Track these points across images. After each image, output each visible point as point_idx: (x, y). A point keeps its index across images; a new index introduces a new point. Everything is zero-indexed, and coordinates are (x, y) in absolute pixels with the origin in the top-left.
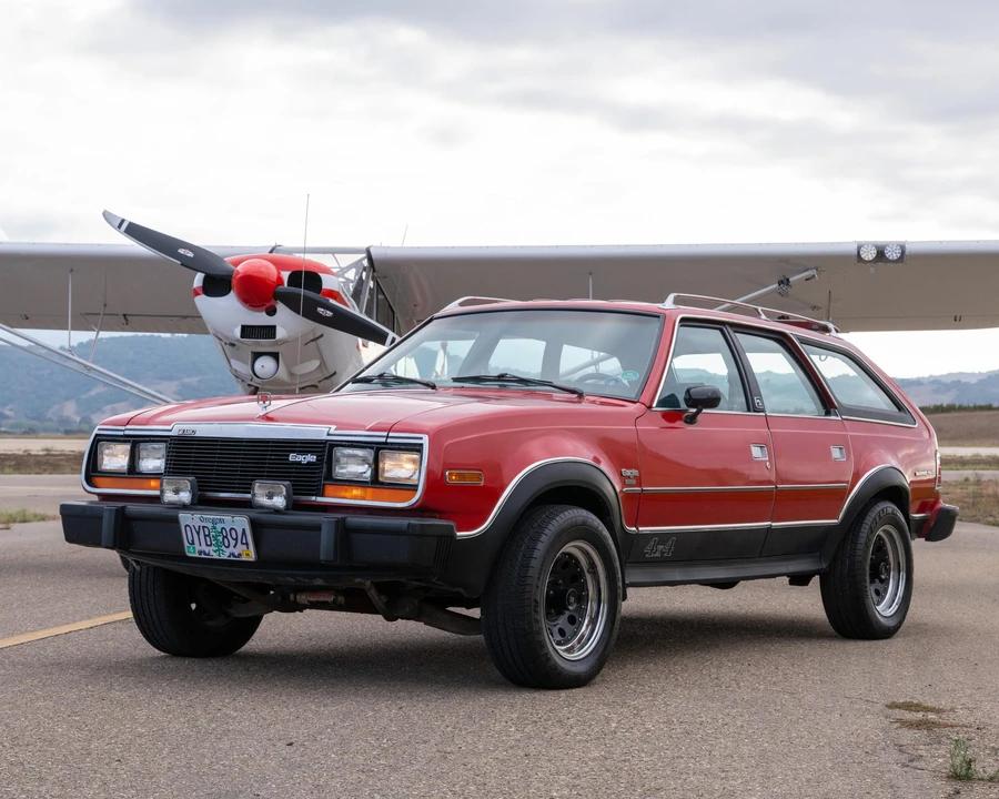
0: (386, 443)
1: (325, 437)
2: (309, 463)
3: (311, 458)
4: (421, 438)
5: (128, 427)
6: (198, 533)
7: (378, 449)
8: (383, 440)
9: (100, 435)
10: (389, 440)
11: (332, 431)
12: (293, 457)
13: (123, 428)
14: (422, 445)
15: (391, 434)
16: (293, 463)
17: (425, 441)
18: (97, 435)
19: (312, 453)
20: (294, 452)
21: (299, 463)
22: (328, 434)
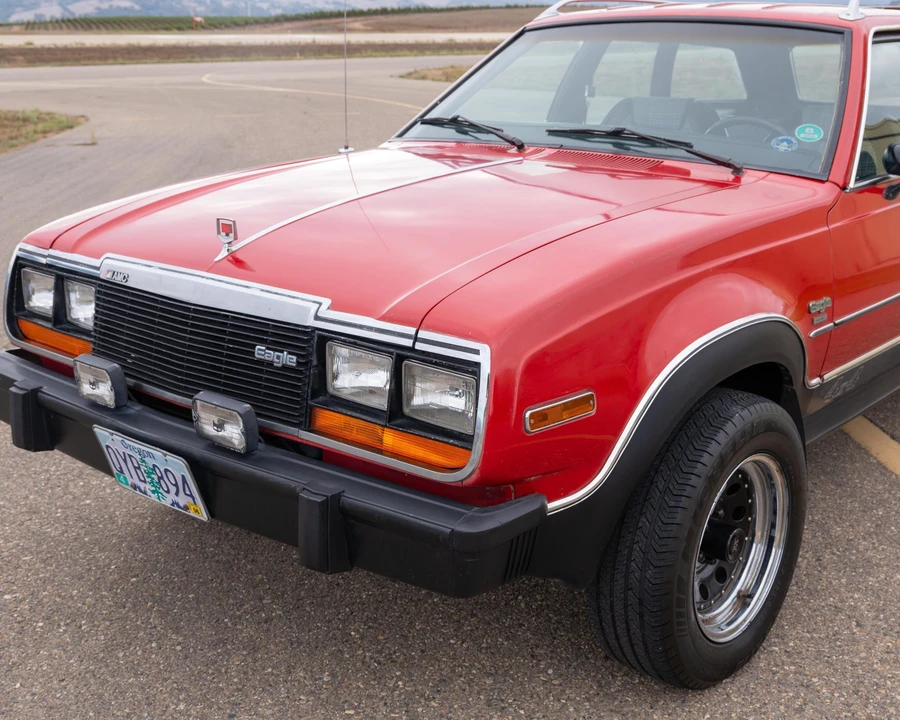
0: (412, 349)
1: (311, 322)
2: (285, 367)
3: (288, 359)
4: (477, 352)
5: (52, 252)
6: (125, 460)
7: (401, 360)
8: (408, 343)
9: (22, 259)
10: (419, 346)
11: (324, 312)
12: (261, 351)
13: (46, 252)
14: (478, 365)
15: (422, 334)
16: (261, 362)
17: (484, 358)
18: (18, 258)
19: (292, 349)
20: (262, 341)
21: (270, 364)
22: (317, 318)
